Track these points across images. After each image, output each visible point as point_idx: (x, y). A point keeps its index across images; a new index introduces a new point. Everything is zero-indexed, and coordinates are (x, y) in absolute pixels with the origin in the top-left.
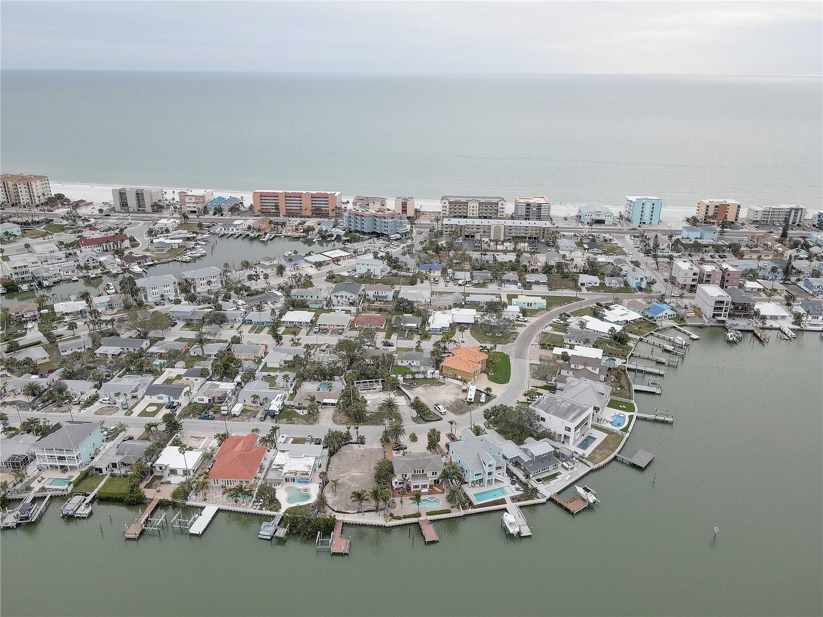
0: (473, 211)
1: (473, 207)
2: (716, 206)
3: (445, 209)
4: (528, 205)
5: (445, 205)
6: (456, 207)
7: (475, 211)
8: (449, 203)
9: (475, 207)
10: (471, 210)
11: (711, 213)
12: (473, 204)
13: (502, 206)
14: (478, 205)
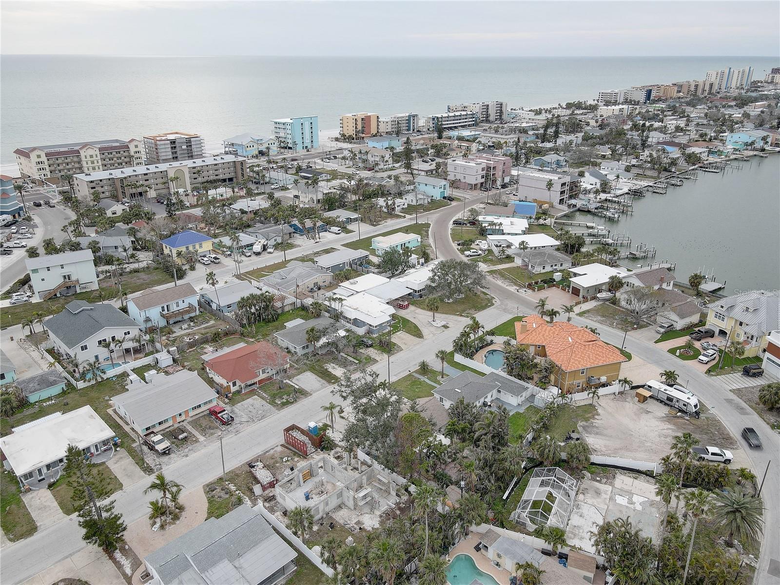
0: (93, 162)
1: (91, 156)
2: (362, 119)
3: (41, 166)
4: (173, 142)
5: (39, 160)
6: (60, 161)
7: (95, 162)
8: (47, 155)
9: (94, 156)
10: (89, 163)
11: (360, 127)
12: (91, 152)
13: (137, 150)
14: (98, 152)
